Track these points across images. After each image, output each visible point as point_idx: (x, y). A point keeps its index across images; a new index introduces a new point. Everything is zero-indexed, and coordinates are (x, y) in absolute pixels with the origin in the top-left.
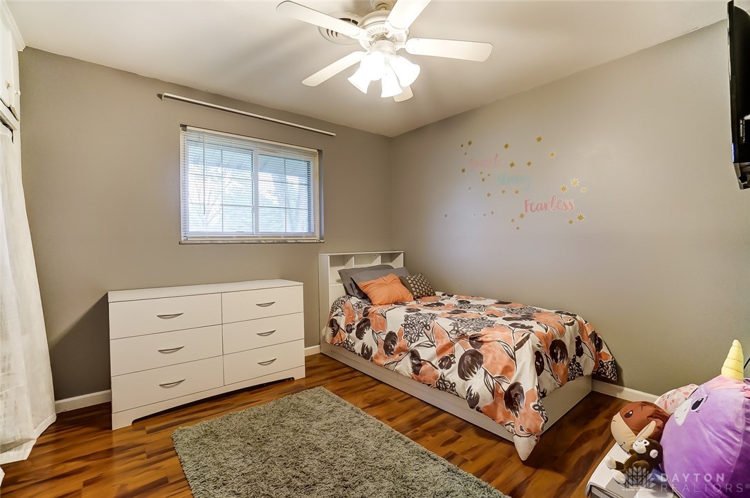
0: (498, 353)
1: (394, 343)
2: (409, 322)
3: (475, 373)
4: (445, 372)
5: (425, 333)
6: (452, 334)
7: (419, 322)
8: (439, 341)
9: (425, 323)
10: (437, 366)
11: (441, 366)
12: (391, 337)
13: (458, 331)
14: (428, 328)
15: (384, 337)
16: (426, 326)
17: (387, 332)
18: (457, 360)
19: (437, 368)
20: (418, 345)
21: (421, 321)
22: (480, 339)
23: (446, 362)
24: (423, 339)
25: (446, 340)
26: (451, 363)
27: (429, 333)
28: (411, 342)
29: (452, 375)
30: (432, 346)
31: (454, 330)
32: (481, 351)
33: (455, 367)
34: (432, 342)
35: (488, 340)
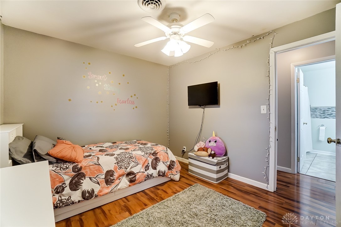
0: (163, 154)
1: (112, 175)
2: (119, 160)
3: (158, 165)
4: (148, 171)
5: (132, 161)
6: (145, 155)
7: (125, 157)
8: (141, 161)
9: (129, 157)
10: (145, 171)
11: (146, 170)
12: (110, 173)
13: (147, 153)
14: (132, 158)
15: (104, 176)
16: (131, 158)
17: (105, 172)
18: (150, 164)
19: (144, 172)
20: (131, 168)
21: (127, 156)
22: (156, 152)
23: (147, 168)
24: (132, 164)
25: (144, 159)
26: (149, 167)
27: (134, 160)
28: (127, 169)
29: (151, 171)
30: (138, 165)
31: (145, 153)
32: (158, 156)
33: (150, 167)
34: (137, 163)
35: (159, 151)
